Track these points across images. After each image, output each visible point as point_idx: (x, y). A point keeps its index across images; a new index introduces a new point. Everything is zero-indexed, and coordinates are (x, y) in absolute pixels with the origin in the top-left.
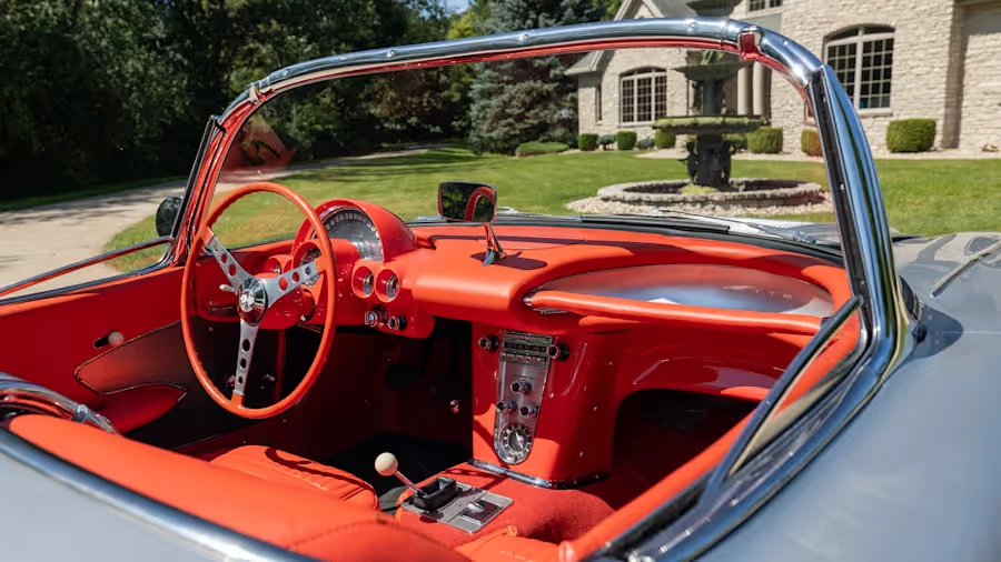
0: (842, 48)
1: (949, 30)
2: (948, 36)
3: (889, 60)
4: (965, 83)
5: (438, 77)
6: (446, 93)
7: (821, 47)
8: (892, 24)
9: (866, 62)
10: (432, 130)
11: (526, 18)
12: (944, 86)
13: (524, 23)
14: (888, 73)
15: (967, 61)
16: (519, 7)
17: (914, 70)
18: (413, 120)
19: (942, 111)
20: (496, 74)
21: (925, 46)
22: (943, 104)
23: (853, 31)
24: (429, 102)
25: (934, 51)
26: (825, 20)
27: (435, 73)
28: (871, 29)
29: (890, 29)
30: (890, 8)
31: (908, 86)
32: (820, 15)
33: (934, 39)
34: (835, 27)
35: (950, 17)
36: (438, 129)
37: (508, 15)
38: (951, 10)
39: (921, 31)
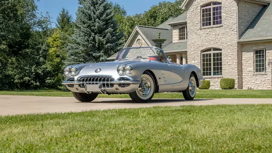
0: (207, 55)
1: (237, 51)
2: (237, 53)
3: (221, 59)
4: (243, 68)
5: (39, 58)
6: (44, 66)
7: (200, 54)
8: (221, 48)
9: (214, 60)
10: (35, 84)
11: (90, 36)
12: (237, 69)
13: (89, 38)
14: (221, 64)
15: (243, 61)
16: (87, 31)
17: (228, 63)
18: (27, 78)
19: (237, 76)
20: (76, 58)
21: (230, 56)
22: (237, 75)
23: (209, 50)
24: (35, 70)
25: (233, 57)
26: (201, 45)
27: (38, 57)
28: (215, 49)
29: (221, 50)
30: (220, 43)
31: (227, 68)
32: (200, 43)
33: (233, 54)
34: (204, 48)
35: (237, 47)
36: (38, 84)
37: (82, 34)
38: (236, 45)
39: (229, 51)
